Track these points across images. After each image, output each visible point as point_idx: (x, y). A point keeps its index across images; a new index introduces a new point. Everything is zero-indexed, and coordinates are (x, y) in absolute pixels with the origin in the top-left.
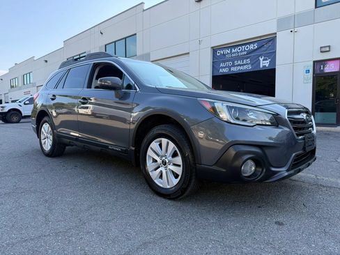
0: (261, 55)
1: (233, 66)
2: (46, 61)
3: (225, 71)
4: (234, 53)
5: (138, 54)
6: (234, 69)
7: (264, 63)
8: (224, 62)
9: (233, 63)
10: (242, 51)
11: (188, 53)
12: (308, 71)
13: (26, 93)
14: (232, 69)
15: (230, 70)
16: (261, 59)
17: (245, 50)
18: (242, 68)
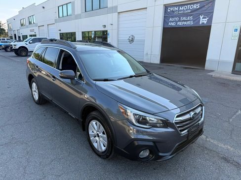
0: (201, 14)
1: (180, 21)
2: (44, 8)
3: (173, 24)
4: (181, 10)
5: (108, 6)
6: (180, 24)
7: (203, 21)
8: (173, 17)
9: (180, 19)
10: (187, 10)
11: (146, 8)
12: (236, 30)
13: (32, 31)
14: (178, 23)
15: (176, 24)
16: (201, 17)
17: (189, 9)
18: (185, 23)
